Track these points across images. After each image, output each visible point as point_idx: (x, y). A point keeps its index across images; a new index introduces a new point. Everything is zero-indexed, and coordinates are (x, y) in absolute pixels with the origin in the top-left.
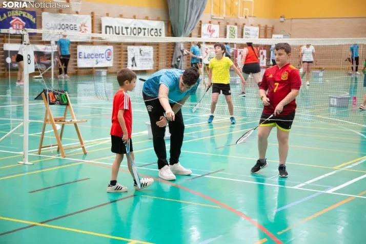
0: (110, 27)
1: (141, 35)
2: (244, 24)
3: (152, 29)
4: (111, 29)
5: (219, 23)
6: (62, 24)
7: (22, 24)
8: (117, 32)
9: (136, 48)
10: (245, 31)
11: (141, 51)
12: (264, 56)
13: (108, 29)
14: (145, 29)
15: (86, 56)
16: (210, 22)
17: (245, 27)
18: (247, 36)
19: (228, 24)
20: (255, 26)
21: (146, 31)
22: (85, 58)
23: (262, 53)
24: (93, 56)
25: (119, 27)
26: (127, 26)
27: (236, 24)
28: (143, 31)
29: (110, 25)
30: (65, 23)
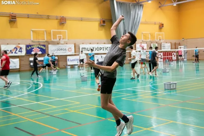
0: (84, 48)
2: (161, 43)
3: (108, 48)
5: (146, 43)
6: (58, 48)
7: (39, 50)
8: (88, 50)
9: (99, 56)
10: (162, 46)
11: (102, 57)
12: (175, 56)
13: (83, 49)
14: (103, 48)
15: (72, 60)
16: (141, 43)
18: (164, 47)
19: (152, 43)
20: (168, 43)
21: (104, 49)
22: (71, 61)
23: (173, 54)
24: (75, 60)
25: (87, 48)
26: (93, 47)
27: (157, 43)
28: (102, 49)
29: (84, 47)
30: (60, 48)
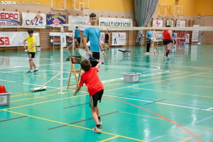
0: (103, 23)
1: (120, 26)
2: (177, 20)
3: (126, 23)
4: (104, 23)
5: (163, 19)
6: (78, 21)
7: (59, 22)
8: (107, 25)
9: (117, 34)
10: (177, 23)
11: (119, 35)
12: (188, 37)
13: (102, 23)
14: (121, 23)
16: (158, 19)
17: (178, 21)
18: (179, 26)
19: (168, 19)
20: (183, 20)
21: (122, 24)
23: (187, 35)
25: (106, 23)
26: (112, 22)
27: (172, 20)
28: (120, 24)
29: (103, 22)
30: (80, 21)
